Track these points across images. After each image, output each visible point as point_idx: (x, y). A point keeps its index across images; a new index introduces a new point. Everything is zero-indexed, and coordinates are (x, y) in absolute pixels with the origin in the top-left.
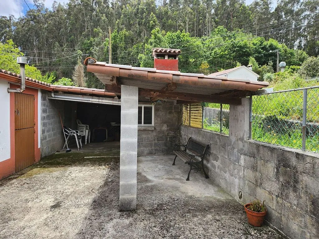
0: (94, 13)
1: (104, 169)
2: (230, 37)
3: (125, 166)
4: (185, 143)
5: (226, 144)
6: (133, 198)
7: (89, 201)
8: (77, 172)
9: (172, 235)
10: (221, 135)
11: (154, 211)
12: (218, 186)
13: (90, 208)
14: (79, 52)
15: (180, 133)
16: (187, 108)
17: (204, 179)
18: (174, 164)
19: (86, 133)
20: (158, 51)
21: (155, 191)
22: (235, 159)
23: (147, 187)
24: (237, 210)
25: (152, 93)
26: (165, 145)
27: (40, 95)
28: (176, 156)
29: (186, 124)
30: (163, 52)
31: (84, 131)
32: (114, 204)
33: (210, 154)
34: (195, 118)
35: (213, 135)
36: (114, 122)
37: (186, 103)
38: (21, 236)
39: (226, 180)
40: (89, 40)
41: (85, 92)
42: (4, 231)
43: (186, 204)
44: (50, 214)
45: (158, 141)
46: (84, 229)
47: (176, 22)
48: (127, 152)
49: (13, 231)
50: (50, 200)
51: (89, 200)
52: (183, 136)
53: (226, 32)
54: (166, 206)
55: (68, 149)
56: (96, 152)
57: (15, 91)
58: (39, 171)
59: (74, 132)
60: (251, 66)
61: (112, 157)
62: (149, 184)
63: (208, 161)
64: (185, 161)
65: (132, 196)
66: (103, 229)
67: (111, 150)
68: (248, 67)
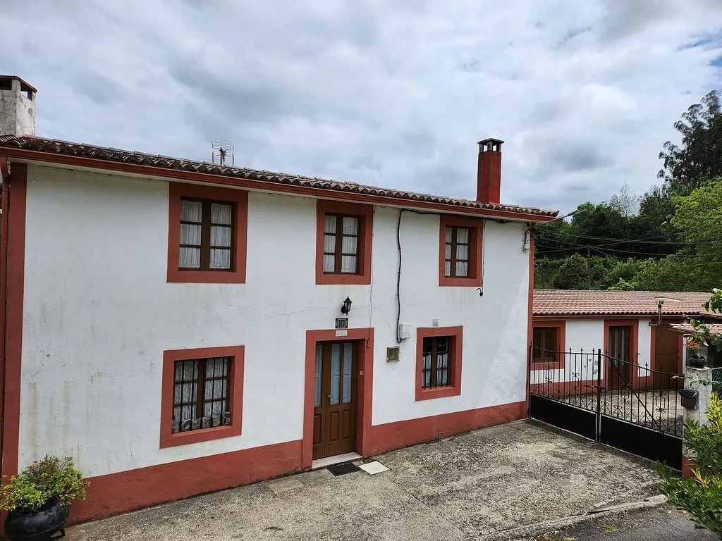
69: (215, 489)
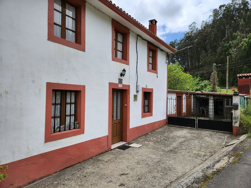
27: (192, 95)
40: (228, 43)
57: (187, 96)
69: (73, 164)
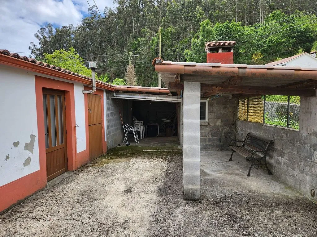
0: (141, 13)
1: (162, 162)
2: (287, 22)
3: (188, 158)
4: (242, 138)
5: (295, 140)
6: (197, 189)
7: (155, 189)
8: (139, 163)
9: (240, 227)
10: (289, 130)
11: (218, 202)
12: (284, 183)
13: (157, 195)
14: (130, 53)
15: (236, 128)
16: (245, 102)
17: (266, 175)
18: (231, 160)
19: (141, 129)
20: (212, 45)
21: (215, 185)
22: (306, 155)
23: (207, 180)
24: (309, 208)
25: (214, 87)
26: (220, 140)
27: (105, 94)
28: (234, 151)
29: (242, 119)
30: (216, 45)
31: (140, 127)
32: (177, 193)
33: (273, 150)
34: (254, 113)
35: (277, 130)
36: (165, 118)
37: (242, 97)
38: (106, 213)
39: (294, 177)
40: (136, 40)
41: (142, 90)
42: (92, 208)
43: (250, 199)
44: (125, 197)
45: (213, 136)
46: (156, 212)
47: (224, 12)
48: (190, 145)
49: (99, 209)
50: (122, 186)
51: (155, 187)
52: (240, 132)
53: (283, 16)
54: (229, 199)
55: (128, 143)
56: (151, 146)
57: (88, 92)
58: (108, 161)
59: (132, 128)
60: (315, 52)
61: (167, 150)
62: (208, 177)
63: (271, 157)
64: (246, 157)
65: (196, 187)
66: (172, 213)
67: (165, 145)
68: (311, 54)
